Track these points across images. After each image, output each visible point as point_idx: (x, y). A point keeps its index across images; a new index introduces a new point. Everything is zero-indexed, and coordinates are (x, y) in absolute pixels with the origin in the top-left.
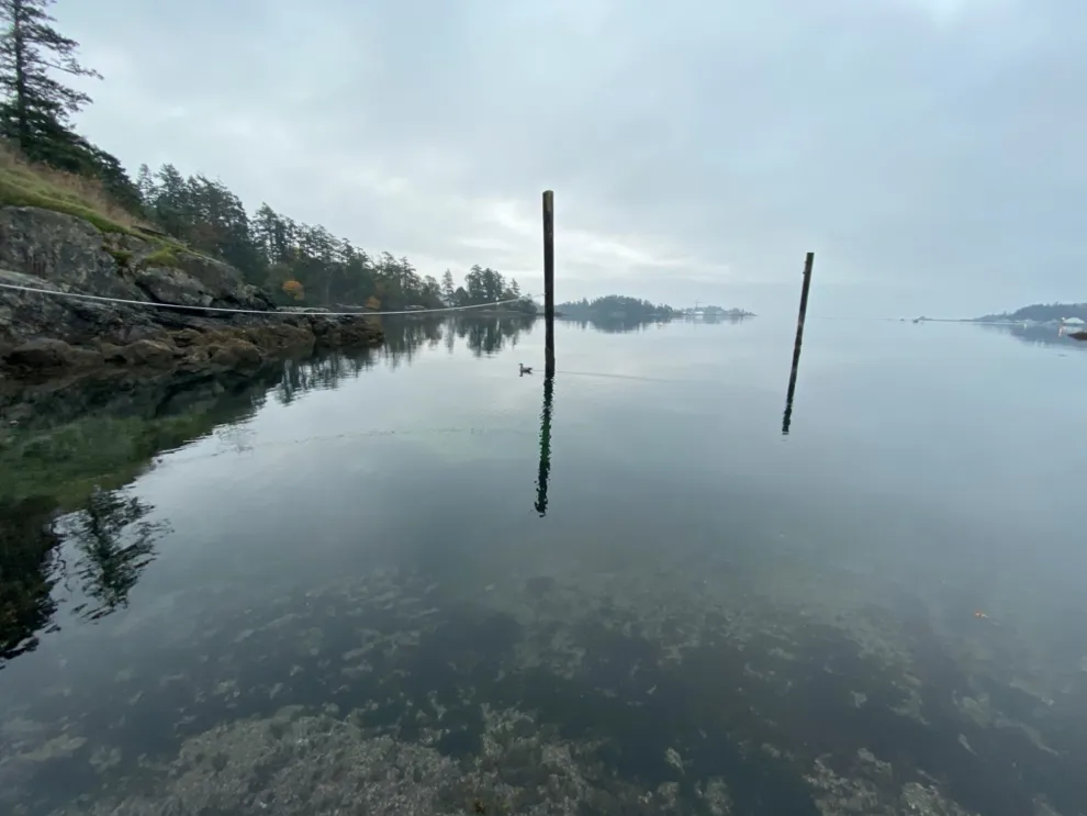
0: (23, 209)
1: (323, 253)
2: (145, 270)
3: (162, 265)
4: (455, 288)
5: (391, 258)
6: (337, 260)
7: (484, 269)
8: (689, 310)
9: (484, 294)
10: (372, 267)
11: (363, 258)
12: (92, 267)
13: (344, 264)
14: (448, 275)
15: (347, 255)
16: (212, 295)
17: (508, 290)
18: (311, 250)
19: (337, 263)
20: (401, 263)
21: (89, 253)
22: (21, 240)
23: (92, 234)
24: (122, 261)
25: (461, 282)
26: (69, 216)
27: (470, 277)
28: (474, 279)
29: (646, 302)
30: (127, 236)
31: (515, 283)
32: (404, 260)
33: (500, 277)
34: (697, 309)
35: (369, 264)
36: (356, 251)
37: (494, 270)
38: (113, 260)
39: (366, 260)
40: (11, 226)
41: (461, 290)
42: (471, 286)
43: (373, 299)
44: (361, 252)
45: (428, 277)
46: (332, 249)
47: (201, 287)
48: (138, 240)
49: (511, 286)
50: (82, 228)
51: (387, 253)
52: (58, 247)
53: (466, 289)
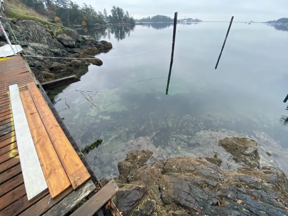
0: (23, 21)
1: (64, 5)
2: (58, 36)
3: (61, 33)
4: (108, 16)
5: (86, 5)
6: (68, 8)
7: (116, 7)
8: (182, 20)
9: (118, 17)
10: (81, 9)
11: (77, 6)
12: (46, 37)
13: (71, 9)
14: (105, 11)
15: (71, 5)
16: (75, 41)
17: (125, 15)
18: (59, 4)
19: (69, 9)
20: (89, 7)
21: (44, 32)
22: (27, 31)
23: (41, 26)
24: (52, 34)
25: (110, 14)
26: (34, 21)
27: (112, 10)
28: (113, 11)
29: (169, 17)
30: (49, 25)
31: (127, 13)
32: (90, 6)
33: (122, 10)
34: (185, 19)
35: (79, 8)
36: (74, 4)
37: (120, 7)
38: (50, 34)
39: (78, 7)
40: (23, 27)
41: (110, 16)
42: (113, 14)
43: (83, 22)
44: (76, 4)
45: (99, 12)
46: (66, 3)
47: (71, 39)
48: (52, 26)
49: (126, 14)
50: (39, 24)
51: (84, 3)
52: (36, 31)
53: (112, 16)
